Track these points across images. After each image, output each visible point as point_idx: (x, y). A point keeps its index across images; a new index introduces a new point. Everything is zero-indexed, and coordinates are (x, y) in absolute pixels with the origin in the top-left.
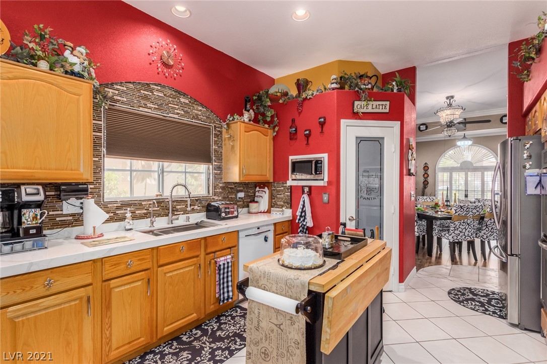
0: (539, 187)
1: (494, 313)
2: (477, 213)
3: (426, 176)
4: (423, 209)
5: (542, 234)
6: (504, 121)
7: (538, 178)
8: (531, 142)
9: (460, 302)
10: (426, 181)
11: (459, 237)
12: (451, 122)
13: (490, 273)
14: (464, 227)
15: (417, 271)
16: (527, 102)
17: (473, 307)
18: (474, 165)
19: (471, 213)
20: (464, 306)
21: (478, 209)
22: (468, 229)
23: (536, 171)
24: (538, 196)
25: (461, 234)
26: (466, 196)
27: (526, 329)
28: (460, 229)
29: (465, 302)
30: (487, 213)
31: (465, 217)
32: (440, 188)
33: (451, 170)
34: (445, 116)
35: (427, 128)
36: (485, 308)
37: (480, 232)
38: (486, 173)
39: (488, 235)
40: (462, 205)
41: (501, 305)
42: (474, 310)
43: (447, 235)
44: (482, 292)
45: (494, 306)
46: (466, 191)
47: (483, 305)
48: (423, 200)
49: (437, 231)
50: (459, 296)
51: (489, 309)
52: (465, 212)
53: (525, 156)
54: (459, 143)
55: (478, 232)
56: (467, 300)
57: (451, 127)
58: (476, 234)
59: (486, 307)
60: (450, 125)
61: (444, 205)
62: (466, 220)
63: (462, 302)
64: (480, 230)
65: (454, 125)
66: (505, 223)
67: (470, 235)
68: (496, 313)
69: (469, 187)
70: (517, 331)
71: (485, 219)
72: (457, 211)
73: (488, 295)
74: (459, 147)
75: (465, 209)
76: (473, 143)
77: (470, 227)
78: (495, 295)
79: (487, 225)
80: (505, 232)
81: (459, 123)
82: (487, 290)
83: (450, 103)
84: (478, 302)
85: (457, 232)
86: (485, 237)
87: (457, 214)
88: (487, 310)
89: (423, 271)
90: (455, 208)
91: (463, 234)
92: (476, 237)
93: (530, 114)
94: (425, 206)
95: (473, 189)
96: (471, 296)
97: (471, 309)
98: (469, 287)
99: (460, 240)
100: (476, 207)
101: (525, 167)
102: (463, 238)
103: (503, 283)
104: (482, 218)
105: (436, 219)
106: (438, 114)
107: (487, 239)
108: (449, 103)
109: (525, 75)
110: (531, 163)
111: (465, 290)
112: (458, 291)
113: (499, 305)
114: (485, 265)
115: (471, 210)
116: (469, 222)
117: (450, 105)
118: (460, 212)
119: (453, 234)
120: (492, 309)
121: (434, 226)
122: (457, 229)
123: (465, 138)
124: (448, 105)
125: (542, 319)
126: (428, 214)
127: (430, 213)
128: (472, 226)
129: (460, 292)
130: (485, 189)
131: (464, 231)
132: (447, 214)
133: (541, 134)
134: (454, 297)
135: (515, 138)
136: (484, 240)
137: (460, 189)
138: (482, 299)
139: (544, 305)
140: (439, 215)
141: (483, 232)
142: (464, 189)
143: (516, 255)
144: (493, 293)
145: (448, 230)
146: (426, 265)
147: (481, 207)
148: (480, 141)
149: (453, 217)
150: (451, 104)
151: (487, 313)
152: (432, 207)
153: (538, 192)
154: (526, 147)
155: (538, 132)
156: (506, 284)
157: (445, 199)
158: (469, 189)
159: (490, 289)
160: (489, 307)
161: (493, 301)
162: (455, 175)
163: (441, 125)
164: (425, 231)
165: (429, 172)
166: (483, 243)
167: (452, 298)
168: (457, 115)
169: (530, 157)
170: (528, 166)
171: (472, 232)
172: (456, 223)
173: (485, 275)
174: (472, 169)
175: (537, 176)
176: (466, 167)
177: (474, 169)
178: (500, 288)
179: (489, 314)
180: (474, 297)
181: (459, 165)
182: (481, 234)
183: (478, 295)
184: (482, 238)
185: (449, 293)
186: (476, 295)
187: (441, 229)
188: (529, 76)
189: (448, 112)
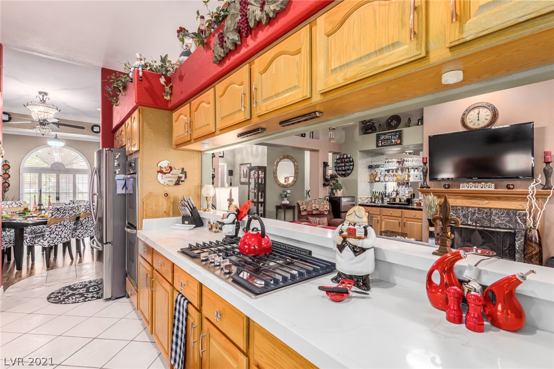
0: (124, 188)
1: (92, 297)
2: (74, 214)
3: (6, 176)
4: (9, 217)
5: (127, 223)
6: (95, 130)
7: (124, 181)
8: (119, 154)
9: (61, 302)
10: (6, 182)
11: (55, 241)
12: (45, 120)
13: (85, 267)
14: (60, 229)
15: (4, 291)
16: (116, 121)
17: (74, 301)
18: (66, 167)
19: (67, 214)
20: (65, 303)
21: (74, 210)
22: (65, 231)
23: (122, 176)
24: (124, 195)
25: (57, 237)
26: (58, 199)
27: (116, 298)
28: (57, 232)
29: (66, 300)
30: (82, 213)
31: (62, 219)
32: (26, 190)
33: (40, 171)
34: (37, 112)
35: (10, 119)
36: (85, 297)
37: (76, 232)
38: (77, 176)
39: (83, 233)
40: (58, 207)
41: (98, 289)
42: (75, 303)
43: (42, 241)
44: (80, 285)
45: (92, 292)
46: (58, 193)
47: (82, 295)
48: (7, 206)
49: (28, 239)
50: (59, 297)
51: (88, 296)
52: (62, 214)
53: (116, 164)
54: (50, 143)
55: (74, 232)
56: (67, 297)
57: (45, 125)
58: (72, 234)
59: (85, 295)
60: (43, 123)
61: (36, 210)
62: (62, 222)
63: (64, 300)
64: (75, 230)
65: (48, 124)
66: (100, 220)
67: (67, 236)
68: (94, 297)
69: (60, 189)
70: (111, 302)
71: (81, 219)
72: (53, 214)
73: (86, 285)
74: (49, 146)
75: (62, 211)
76: (65, 145)
77: (66, 228)
78: (92, 283)
79: (82, 224)
80: (101, 227)
81: (54, 123)
82: (85, 282)
83: (43, 99)
84: (77, 294)
85: (52, 236)
86: (80, 235)
87: (53, 217)
88: (86, 298)
89: (12, 288)
90: (51, 211)
91: (60, 236)
92: (72, 237)
93: (118, 132)
94: (10, 213)
95: (65, 192)
96: (71, 292)
97: (73, 303)
98: (68, 285)
99: (56, 244)
100: (72, 208)
101: (115, 172)
102: (60, 240)
103: (99, 271)
104: (78, 218)
105: (27, 225)
106: (28, 107)
107: (82, 237)
108: (41, 99)
109: (115, 100)
110: (119, 170)
111: (64, 289)
112: (58, 293)
113: (96, 290)
114: (80, 261)
115: (67, 211)
116: (65, 223)
117: (43, 101)
118: (56, 215)
119: (49, 239)
120: (90, 295)
121: (25, 235)
122: (53, 232)
123: (56, 137)
124: (41, 101)
125: (127, 284)
126: (15, 222)
127: (18, 219)
128: (69, 227)
129: (60, 293)
130: (77, 191)
131: (60, 233)
132: (41, 218)
133: (125, 149)
134: (54, 300)
135: (109, 149)
136: (79, 239)
137: (51, 191)
138: (81, 291)
139: (128, 273)
140: (30, 221)
141: (78, 231)
142: (55, 192)
143: (110, 242)
144: (90, 282)
145: (43, 236)
146: (15, 281)
147: (77, 208)
148: (71, 143)
149: (49, 220)
150: (45, 101)
151: (87, 300)
152: (20, 213)
153: (124, 192)
154: (116, 158)
155: (123, 147)
156: (102, 271)
157: (37, 203)
158: (60, 192)
159: (87, 280)
160: (87, 295)
161: (91, 288)
162: (44, 177)
163: (33, 121)
164: (12, 242)
165: (11, 172)
166: (78, 241)
167: (52, 302)
168: (51, 115)
169: (119, 165)
170: (117, 172)
171: (68, 233)
172: (52, 226)
173: (81, 270)
174: (64, 171)
175: (123, 180)
176: (58, 169)
177: (66, 171)
178: (96, 275)
179: (89, 300)
180: (74, 292)
181: (49, 167)
182: (77, 234)
183: (77, 289)
184: (77, 238)
185: (49, 298)
186: (76, 289)
187: (34, 236)
188: (117, 102)
189: (42, 108)
